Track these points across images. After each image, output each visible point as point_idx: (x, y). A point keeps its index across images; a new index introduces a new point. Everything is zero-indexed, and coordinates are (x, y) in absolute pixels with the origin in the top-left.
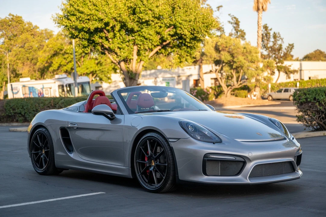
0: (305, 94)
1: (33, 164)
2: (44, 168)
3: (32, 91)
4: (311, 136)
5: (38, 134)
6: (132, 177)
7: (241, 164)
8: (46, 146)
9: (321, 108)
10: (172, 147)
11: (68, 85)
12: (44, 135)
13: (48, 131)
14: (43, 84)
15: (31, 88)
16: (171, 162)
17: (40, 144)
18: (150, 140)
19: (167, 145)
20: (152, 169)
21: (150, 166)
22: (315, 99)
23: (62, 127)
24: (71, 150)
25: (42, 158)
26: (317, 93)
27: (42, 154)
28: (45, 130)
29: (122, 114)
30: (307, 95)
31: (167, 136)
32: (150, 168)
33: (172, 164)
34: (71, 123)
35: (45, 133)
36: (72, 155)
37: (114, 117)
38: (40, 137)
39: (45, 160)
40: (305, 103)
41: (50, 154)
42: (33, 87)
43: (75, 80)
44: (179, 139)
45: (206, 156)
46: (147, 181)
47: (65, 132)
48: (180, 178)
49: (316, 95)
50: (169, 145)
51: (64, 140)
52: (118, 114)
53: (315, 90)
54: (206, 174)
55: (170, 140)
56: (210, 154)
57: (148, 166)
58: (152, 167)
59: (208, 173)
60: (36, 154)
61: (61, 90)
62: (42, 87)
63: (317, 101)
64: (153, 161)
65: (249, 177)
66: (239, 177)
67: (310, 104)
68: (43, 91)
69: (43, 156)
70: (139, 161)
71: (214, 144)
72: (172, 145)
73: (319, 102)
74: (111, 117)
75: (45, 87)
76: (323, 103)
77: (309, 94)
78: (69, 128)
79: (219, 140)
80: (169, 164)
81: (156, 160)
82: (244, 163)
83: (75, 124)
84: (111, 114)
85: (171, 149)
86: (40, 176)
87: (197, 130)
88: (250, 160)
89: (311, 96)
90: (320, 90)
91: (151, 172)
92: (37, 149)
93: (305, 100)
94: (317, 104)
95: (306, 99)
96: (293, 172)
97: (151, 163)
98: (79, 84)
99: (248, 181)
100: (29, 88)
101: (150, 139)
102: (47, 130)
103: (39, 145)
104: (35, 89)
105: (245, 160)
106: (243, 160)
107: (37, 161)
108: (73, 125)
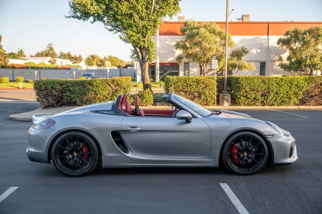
0: (44, 84)
6: (218, 167)
9: (57, 93)
22: (52, 87)
23: (114, 130)
26: (54, 84)
30: (47, 85)
31: (265, 133)
40: (44, 90)
41: (94, 156)
44: (273, 135)
45: (292, 145)
47: (116, 135)
48: (275, 162)
49: (53, 85)
53: (53, 82)
54: (290, 157)
55: (268, 136)
57: (241, 156)
58: (245, 157)
63: (54, 89)
64: (245, 153)
67: (48, 91)
73: (55, 90)
76: (58, 90)
77: (48, 85)
78: (126, 131)
83: (137, 128)
90: (56, 82)
93: (45, 88)
94: (54, 91)
97: (243, 154)
108: (131, 128)
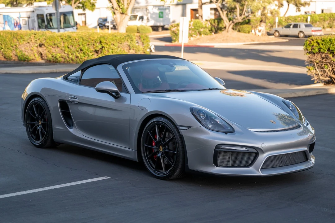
1: (28, 135)
2: (41, 140)
3: (7, 20)
4: (322, 93)
5: (35, 104)
6: (138, 161)
7: (254, 156)
8: (43, 118)
10: (182, 135)
11: (48, 15)
12: (41, 106)
13: (45, 102)
14: (20, 12)
15: (6, 17)
16: (180, 149)
17: (37, 114)
18: (158, 125)
19: (176, 132)
20: (160, 155)
21: (158, 152)
23: (61, 99)
24: (71, 125)
25: (38, 130)
27: (38, 126)
28: (42, 101)
29: (128, 92)
30: (321, 46)
31: (178, 123)
32: (158, 154)
33: (181, 152)
34: (71, 97)
35: (42, 104)
36: (71, 130)
37: (119, 95)
38: (37, 107)
39: (41, 132)
40: (317, 53)
41: (48, 126)
42: (8, 16)
43: (57, 10)
44: (190, 127)
45: (218, 146)
46: (154, 167)
47: (64, 105)
48: (190, 167)
50: (179, 132)
51: (63, 113)
52: (123, 92)
54: (216, 165)
55: (180, 128)
56: (222, 145)
57: (155, 151)
58: (160, 153)
59: (219, 164)
60: (32, 125)
61: (40, 21)
62: (18, 16)
64: (161, 147)
65: (261, 169)
66: (251, 168)
67: (323, 55)
68: (19, 20)
69: (40, 128)
70: (146, 145)
71: (226, 135)
72: (182, 132)
73: (333, 53)
74: (117, 96)
75: (22, 16)
77: (322, 44)
78: (70, 102)
79: (232, 130)
80: (179, 152)
81: (164, 146)
82: (257, 155)
83: (76, 99)
84: (117, 93)
85: (181, 137)
86: (37, 148)
87: (208, 117)
88: (263, 152)
89: (324, 46)
91: (159, 158)
92: (33, 120)
93: (317, 50)
94: (331, 55)
95: (320, 49)
96: (305, 161)
97: (159, 148)
98: (61, 14)
99: (260, 173)
100: (4, 16)
101: (158, 123)
102: (44, 100)
103: (35, 115)
104: (11, 18)
105: (258, 150)
106: (256, 151)
107: (33, 133)
108: (73, 99)
